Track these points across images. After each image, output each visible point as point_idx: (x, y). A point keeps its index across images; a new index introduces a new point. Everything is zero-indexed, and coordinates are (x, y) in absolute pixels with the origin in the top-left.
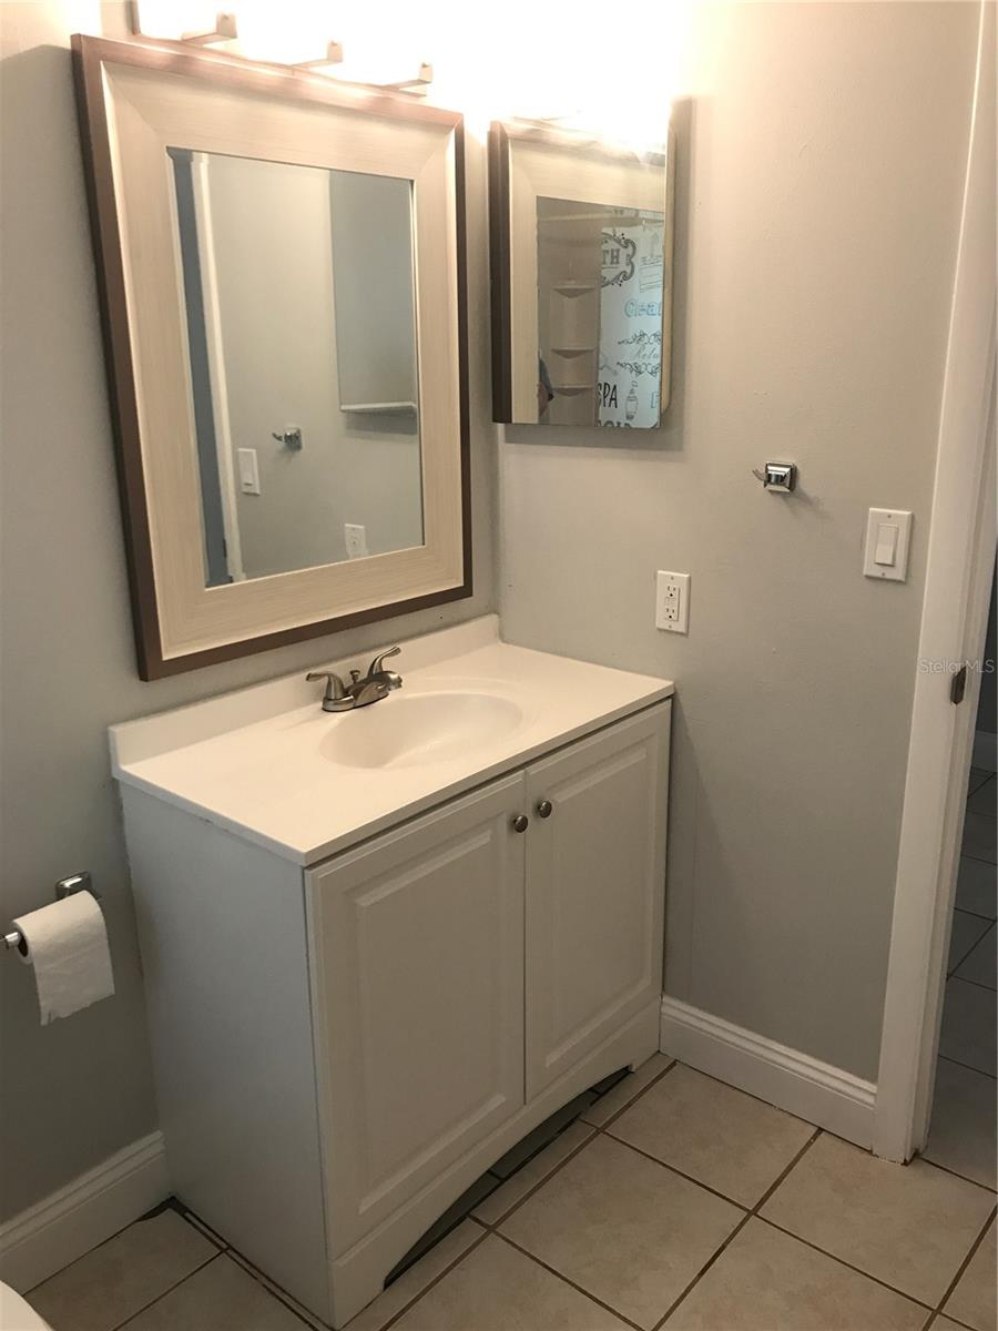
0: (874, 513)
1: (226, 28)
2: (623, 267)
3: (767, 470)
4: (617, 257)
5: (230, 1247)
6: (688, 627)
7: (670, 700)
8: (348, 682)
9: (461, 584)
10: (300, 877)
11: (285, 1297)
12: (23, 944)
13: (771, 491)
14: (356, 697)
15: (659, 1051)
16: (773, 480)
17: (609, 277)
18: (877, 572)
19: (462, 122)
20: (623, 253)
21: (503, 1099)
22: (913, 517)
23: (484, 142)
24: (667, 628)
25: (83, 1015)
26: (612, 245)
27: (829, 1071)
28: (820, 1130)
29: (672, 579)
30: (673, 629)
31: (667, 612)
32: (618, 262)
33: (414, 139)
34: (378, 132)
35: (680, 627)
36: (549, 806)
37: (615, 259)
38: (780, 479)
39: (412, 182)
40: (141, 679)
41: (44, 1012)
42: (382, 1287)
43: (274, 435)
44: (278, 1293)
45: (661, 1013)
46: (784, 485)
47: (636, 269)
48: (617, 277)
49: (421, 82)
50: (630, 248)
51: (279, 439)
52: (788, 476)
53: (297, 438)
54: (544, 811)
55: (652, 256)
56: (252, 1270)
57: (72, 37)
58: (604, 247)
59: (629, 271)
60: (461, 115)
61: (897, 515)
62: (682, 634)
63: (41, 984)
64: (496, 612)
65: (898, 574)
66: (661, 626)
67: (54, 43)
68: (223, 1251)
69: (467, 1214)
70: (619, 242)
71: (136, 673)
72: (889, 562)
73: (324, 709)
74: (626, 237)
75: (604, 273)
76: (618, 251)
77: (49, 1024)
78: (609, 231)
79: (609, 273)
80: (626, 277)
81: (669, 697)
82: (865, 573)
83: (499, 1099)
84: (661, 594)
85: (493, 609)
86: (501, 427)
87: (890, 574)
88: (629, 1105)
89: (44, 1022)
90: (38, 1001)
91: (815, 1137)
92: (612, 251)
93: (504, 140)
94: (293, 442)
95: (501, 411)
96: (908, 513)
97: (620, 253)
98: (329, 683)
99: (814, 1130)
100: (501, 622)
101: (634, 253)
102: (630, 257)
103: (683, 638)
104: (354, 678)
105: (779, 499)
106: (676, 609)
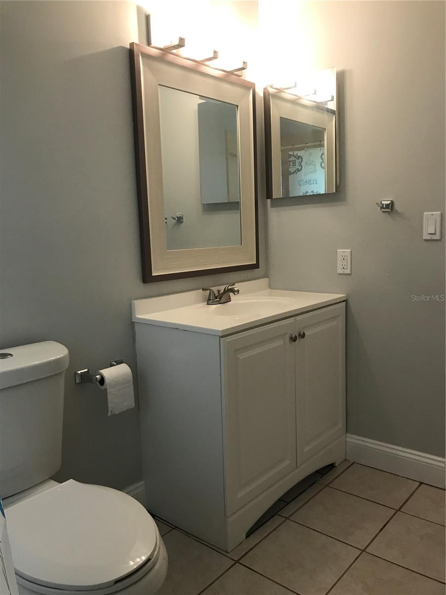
0: (426, 214)
1: (181, 43)
2: (297, 167)
3: (381, 203)
4: (295, 163)
5: (176, 527)
6: (351, 272)
7: (345, 302)
8: (217, 294)
9: (255, 263)
10: (219, 340)
11: (204, 542)
12: (102, 381)
13: (383, 212)
14: (220, 299)
15: (346, 460)
16: (384, 207)
17: (292, 172)
18: (429, 237)
19: (255, 86)
20: (297, 161)
21: (289, 462)
22: (442, 213)
23: (262, 95)
24: (343, 272)
25: (123, 414)
26: (292, 158)
27: (422, 455)
28: (421, 483)
29: (344, 252)
30: (345, 273)
31: (342, 265)
32: (295, 165)
33: (238, 90)
34: (226, 86)
35: (348, 271)
36: (304, 333)
37: (294, 164)
38: (387, 206)
39: (238, 106)
40: (144, 283)
41: (110, 409)
42: (245, 537)
43: (172, 217)
44: (200, 541)
45: (346, 441)
46: (389, 209)
47: (303, 168)
48: (295, 171)
49: (243, 69)
50: (300, 159)
51: (175, 219)
52: (391, 205)
53: (182, 218)
54: (303, 336)
55: (309, 161)
56: (188, 534)
57: (130, 44)
58: (290, 159)
59: (300, 168)
60: (254, 84)
61: (435, 214)
62: (349, 274)
63: (109, 397)
64: (267, 277)
65: (437, 237)
66: (340, 272)
67: (123, 45)
68: (173, 529)
69: (276, 514)
70: (296, 157)
71: (142, 281)
72: (434, 232)
73: (208, 304)
74: (298, 155)
75: (290, 170)
76: (295, 160)
77: (111, 416)
78: (291, 153)
79: (292, 170)
80: (299, 170)
81: (344, 301)
82: (424, 238)
83: (287, 462)
84: (339, 258)
85: (266, 276)
86: (269, 201)
87: (434, 237)
88: (337, 477)
89: (109, 414)
90: (108, 405)
91: (419, 486)
92: (293, 161)
93: (269, 94)
94: (180, 220)
95: (269, 195)
96: (440, 212)
97: (296, 161)
98: (210, 293)
99: (418, 484)
100: (270, 281)
101: (302, 161)
102: (300, 163)
103: (349, 276)
104: (218, 293)
105: (386, 214)
106: (346, 264)
